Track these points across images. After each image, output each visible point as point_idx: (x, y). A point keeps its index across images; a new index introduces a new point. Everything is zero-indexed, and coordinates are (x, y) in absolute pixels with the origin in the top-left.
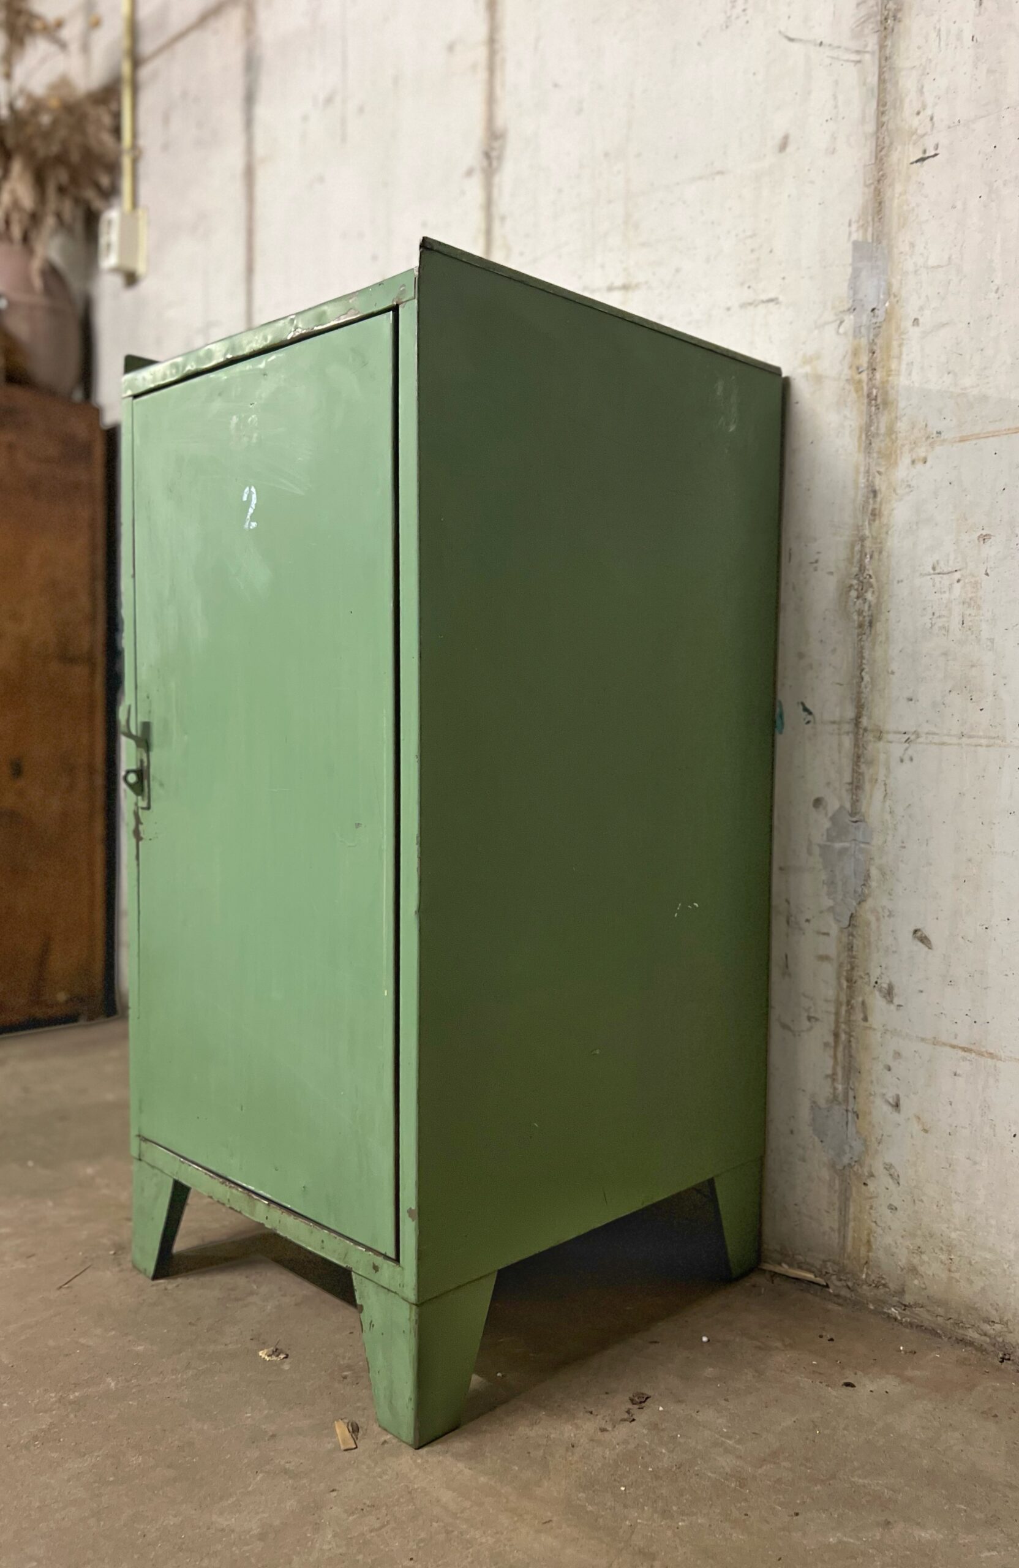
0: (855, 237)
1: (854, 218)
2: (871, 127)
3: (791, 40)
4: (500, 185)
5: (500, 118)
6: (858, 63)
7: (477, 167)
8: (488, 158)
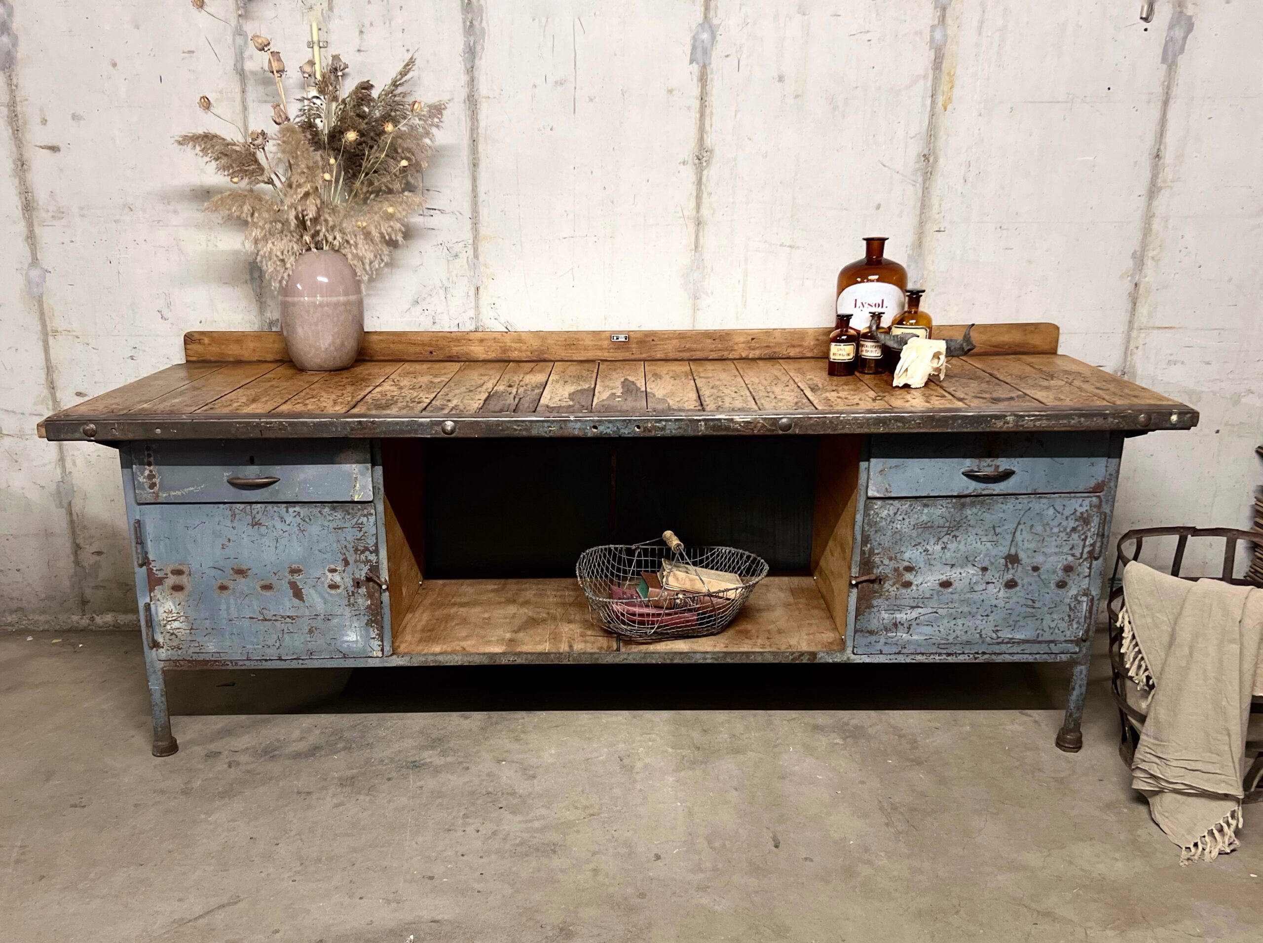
0: (908, 252)
1: (909, 245)
2: (918, 213)
3: (884, 166)
4: (708, 176)
5: (709, 142)
6: (913, 185)
7: (690, 162)
8: (699, 159)
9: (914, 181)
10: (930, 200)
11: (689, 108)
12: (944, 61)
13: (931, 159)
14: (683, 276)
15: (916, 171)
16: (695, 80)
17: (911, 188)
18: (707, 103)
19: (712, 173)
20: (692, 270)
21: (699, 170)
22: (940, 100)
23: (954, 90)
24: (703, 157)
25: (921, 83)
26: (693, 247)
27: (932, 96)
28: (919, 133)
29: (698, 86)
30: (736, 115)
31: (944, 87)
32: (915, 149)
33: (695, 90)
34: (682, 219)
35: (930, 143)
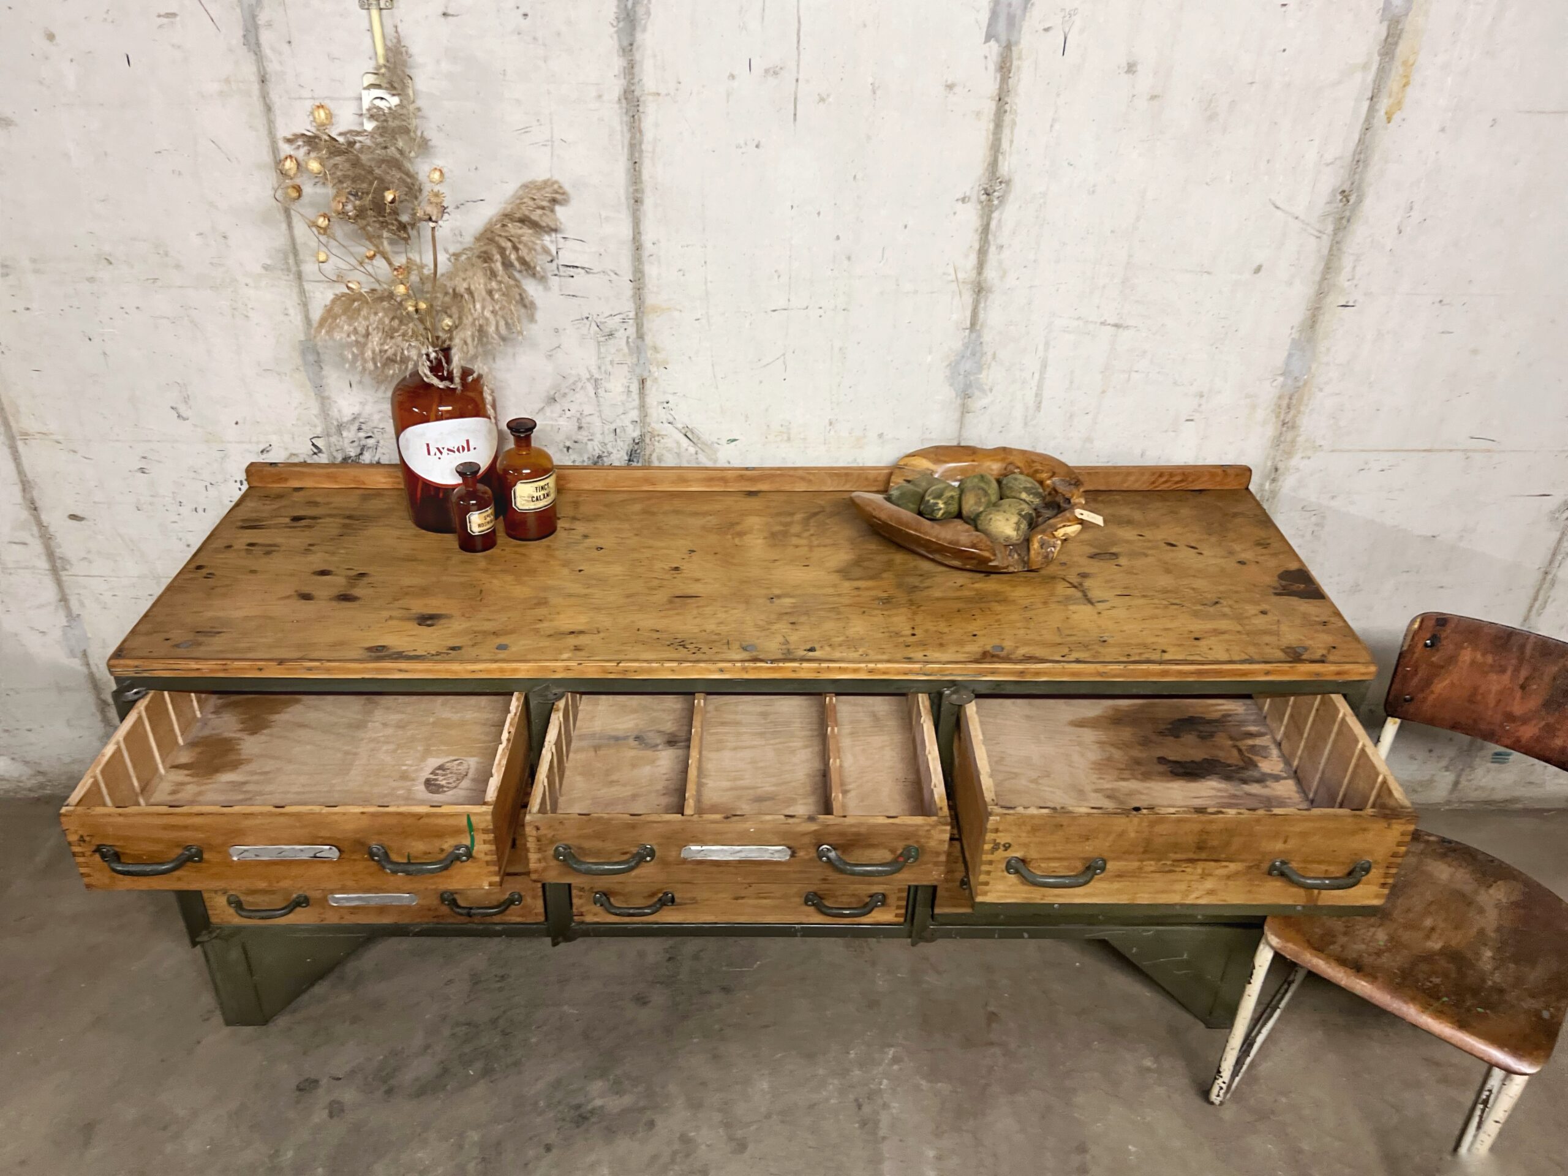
0: (1293, 336)
1: (1296, 326)
3: (1278, 208)
4: (1000, 221)
5: (1006, 168)
6: (1318, 237)
7: (974, 198)
8: (988, 194)
9: (1320, 232)
10: (1340, 259)
11: (978, 114)
12: (1401, 42)
13: (1352, 199)
14: (950, 365)
15: (1325, 216)
16: (992, 67)
17: (1313, 240)
18: (1007, 107)
19: (1008, 216)
20: (963, 357)
21: (987, 210)
22: (1384, 104)
23: (1409, 89)
24: (995, 191)
25: (1358, 76)
26: (968, 324)
27: (1372, 99)
28: (1341, 158)
29: (996, 78)
30: (1052, 126)
31: (1394, 83)
32: (1330, 181)
33: (990, 84)
34: (955, 284)
35: (1355, 173)
